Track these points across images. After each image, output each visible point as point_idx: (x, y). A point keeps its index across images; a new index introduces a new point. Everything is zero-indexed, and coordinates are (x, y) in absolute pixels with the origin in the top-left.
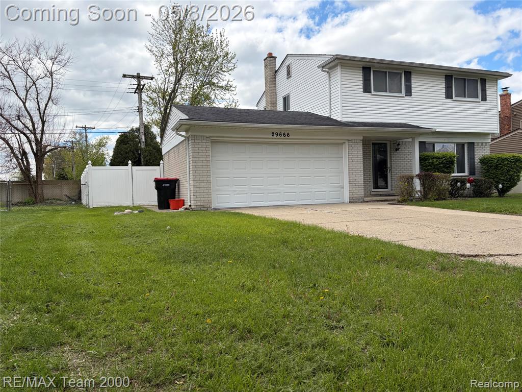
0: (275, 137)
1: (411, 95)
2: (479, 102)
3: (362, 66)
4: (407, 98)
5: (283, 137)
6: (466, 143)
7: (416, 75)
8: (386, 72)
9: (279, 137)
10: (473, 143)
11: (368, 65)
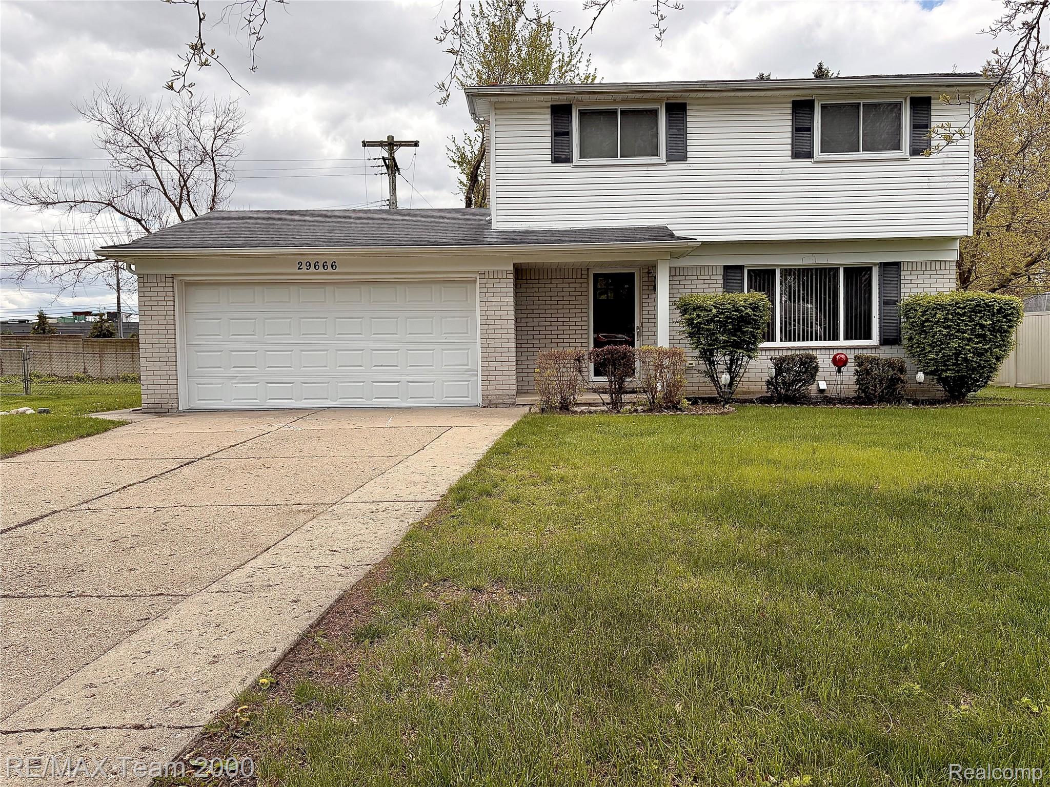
0: (304, 270)
1: (684, 158)
2: (906, 159)
3: (549, 104)
4: (673, 166)
5: (321, 270)
6: (875, 265)
7: (698, 110)
8: (614, 112)
9: (312, 270)
10: (897, 264)
11: (562, 100)
